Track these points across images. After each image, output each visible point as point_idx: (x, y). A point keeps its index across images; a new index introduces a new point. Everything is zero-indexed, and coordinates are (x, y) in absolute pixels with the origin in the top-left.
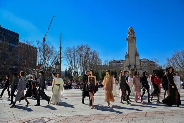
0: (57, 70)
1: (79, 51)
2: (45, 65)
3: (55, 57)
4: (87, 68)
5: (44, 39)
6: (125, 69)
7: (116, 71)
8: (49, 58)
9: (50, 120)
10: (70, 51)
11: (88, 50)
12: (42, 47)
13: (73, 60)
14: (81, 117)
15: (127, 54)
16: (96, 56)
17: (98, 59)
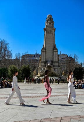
6: (40, 65)
15: (44, 47)
16: (5, 47)
17: (8, 51)
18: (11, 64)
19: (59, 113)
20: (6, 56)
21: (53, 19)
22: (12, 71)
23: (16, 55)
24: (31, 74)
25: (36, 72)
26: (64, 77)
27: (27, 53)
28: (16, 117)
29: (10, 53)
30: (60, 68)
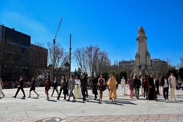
0: (67, 70)
1: (88, 52)
2: (55, 65)
3: (65, 58)
4: (96, 69)
5: (54, 40)
6: (135, 69)
7: (126, 71)
8: (59, 59)
9: (61, 120)
10: (79, 52)
11: (97, 51)
12: (52, 49)
13: (82, 61)
14: (91, 118)
15: (137, 54)
16: (105, 56)
17: (108, 59)
18: (111, 69)
19: (156, 111)
20: (106, 63)
21: (144, 29)
23: (114, 62)
27: (123, 60)
28: (117, 111)
29: (109, 61)
30: (154, 71)
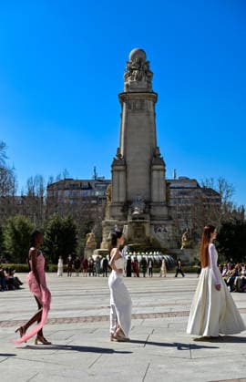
6: (107, 214)
7: (75, 222)
15: (119, 155)
17: (2, 169)
18: (12, 213)
19: (172, 371)
21: (148, 62)
22: (16, 235)
23: (28, 182)
24: (80, 243)
25: (96, 238)
26: (187, 253)
27: (65, 176)
29: (8, 175)
30: (173, 225)
